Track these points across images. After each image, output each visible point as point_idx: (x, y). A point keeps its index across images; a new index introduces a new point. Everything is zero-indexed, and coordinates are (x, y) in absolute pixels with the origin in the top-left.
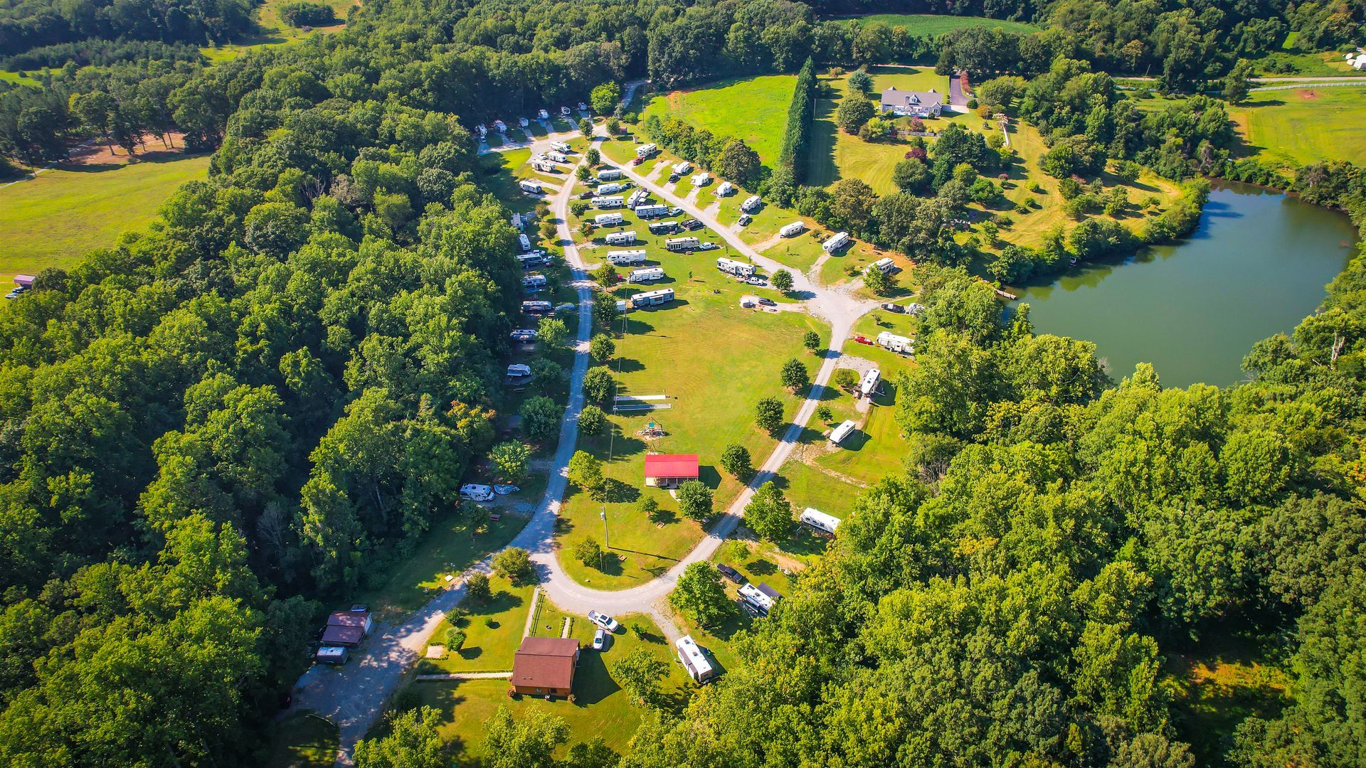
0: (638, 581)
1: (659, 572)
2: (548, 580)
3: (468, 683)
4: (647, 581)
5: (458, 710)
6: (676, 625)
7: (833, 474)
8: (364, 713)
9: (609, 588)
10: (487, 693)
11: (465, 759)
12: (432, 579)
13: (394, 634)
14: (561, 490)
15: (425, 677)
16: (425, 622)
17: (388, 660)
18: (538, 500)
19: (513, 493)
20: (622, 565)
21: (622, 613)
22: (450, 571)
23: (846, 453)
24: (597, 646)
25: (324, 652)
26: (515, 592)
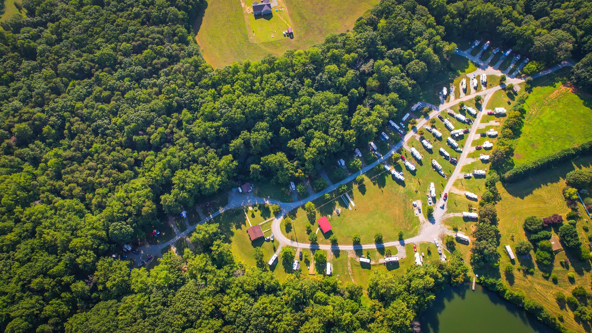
0: (287, 237)
1: (292, 240)
2: (278, 218)
4: (288, 239)
6: (281, 251)
7: (349, 264)
9: (282, 232)
13: (250, 197)
15: (244, 211)
20: (290, 232)
21: (277, 238)
23: (359, 264)
24: (266, 239)
25: (240, 188)
26: (272, 214)
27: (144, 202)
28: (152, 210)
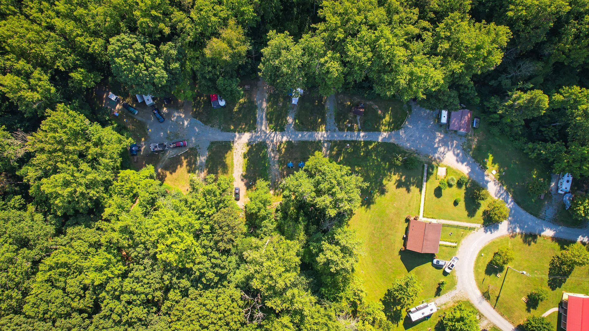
0: (480, 284)
1: (486, 296)
2: (486, 231)
3: (419, 193)
4: (480, 288)
5: (403, 190)
6: (448, 303)
8: (407, 141)
9: (476, 267)
10: (411, 204)
11: (375, 196)
12: (494, 162)
13: (456, 147)
14: (564, 236)
15: (426, 169)
16: (462, 163)
17: (439, 147)
18: (554, 222)
19: (564, 205)
20: (493, 275)
21: (457, 274)
22: (500, 172)
24: (435, 261)
25: (445, 113)
26: (479, 213)
27: (224, 22)
28: (233, 56)
